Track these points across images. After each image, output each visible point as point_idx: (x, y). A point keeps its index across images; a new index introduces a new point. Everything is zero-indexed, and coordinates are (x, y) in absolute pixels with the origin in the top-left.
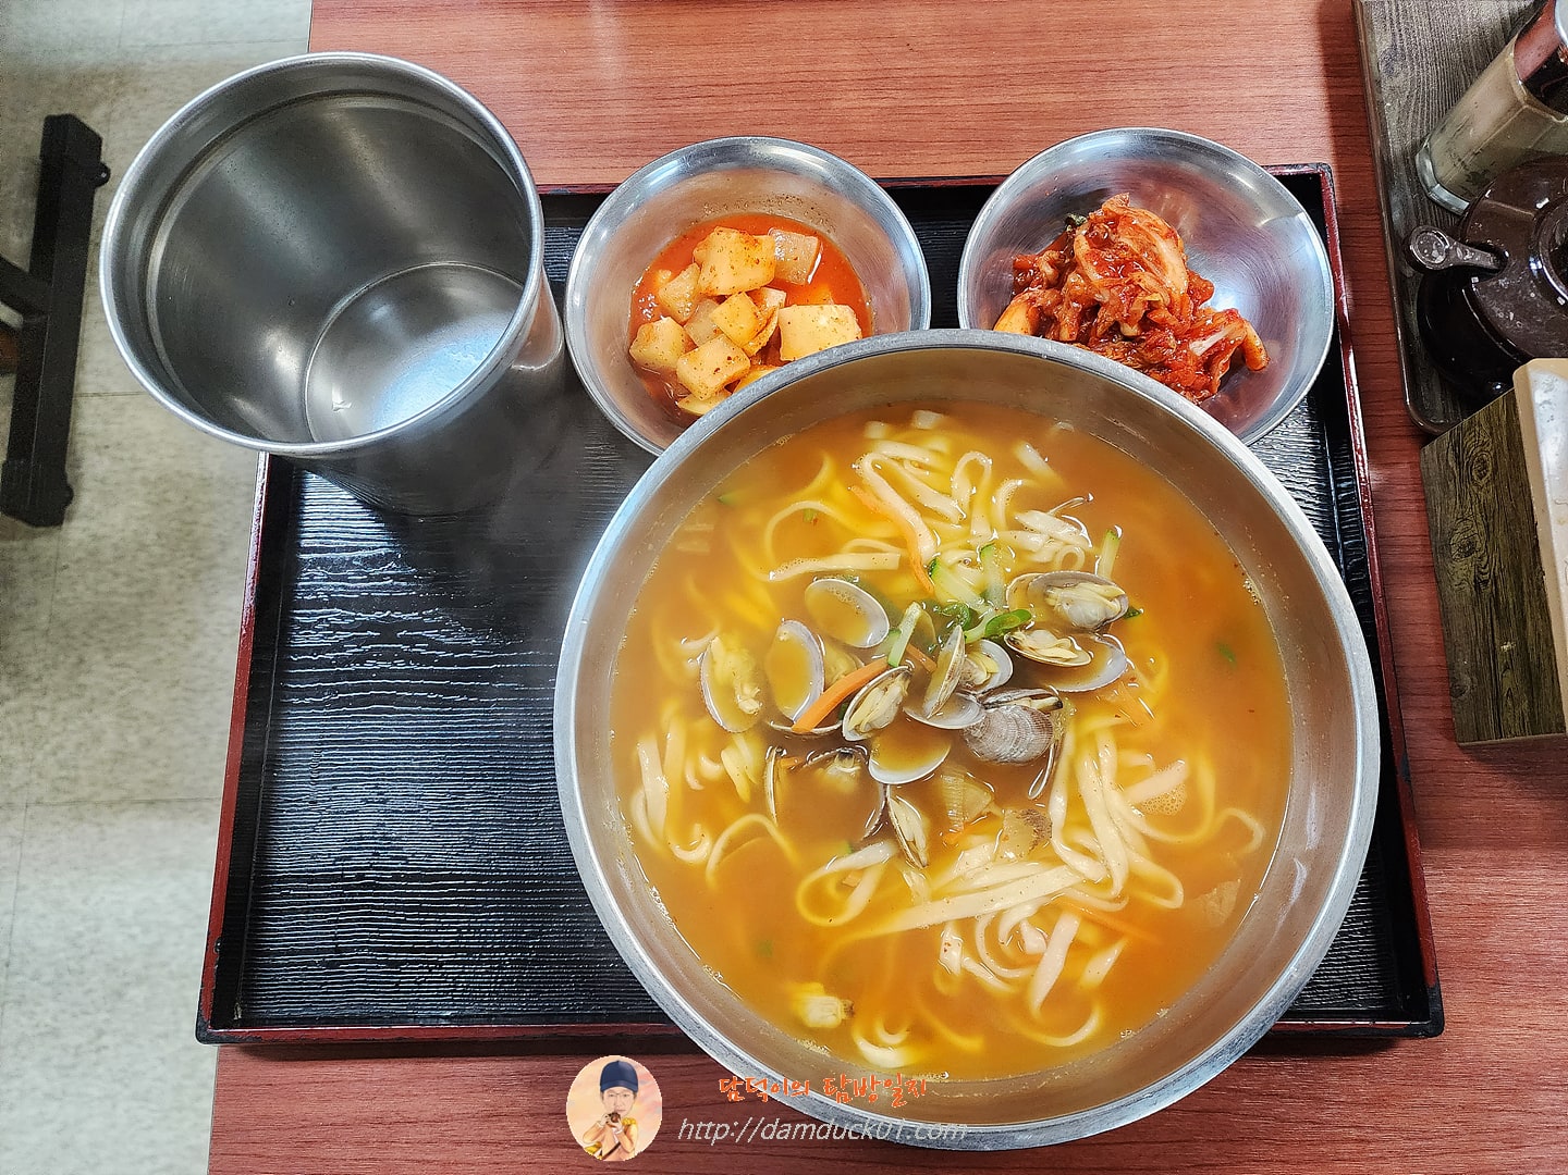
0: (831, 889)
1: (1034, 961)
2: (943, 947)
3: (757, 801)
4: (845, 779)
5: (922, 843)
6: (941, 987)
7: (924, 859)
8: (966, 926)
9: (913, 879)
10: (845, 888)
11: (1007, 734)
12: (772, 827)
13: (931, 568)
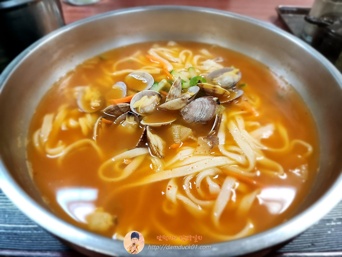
0: (116, 167)
1: (214, 197)
2: (168, 187)
3: (90, 134)
4: (130, 127)
5: (161, 148)
6: (166, 210)
7: (161, 154)
8: (180, 181)
9: (155, 161)
10: (123, 166)
11: (198, 107)
12: (94, 144)
13: (171, 73)
